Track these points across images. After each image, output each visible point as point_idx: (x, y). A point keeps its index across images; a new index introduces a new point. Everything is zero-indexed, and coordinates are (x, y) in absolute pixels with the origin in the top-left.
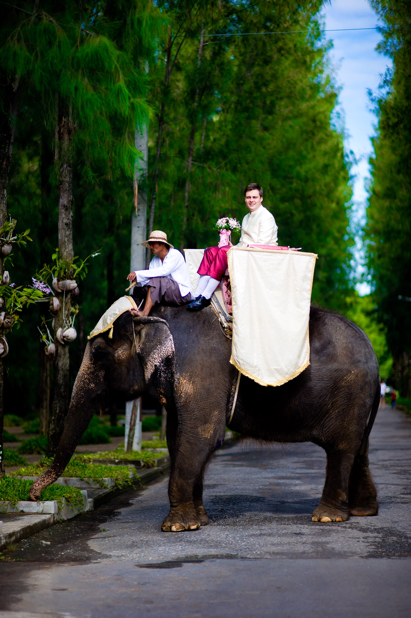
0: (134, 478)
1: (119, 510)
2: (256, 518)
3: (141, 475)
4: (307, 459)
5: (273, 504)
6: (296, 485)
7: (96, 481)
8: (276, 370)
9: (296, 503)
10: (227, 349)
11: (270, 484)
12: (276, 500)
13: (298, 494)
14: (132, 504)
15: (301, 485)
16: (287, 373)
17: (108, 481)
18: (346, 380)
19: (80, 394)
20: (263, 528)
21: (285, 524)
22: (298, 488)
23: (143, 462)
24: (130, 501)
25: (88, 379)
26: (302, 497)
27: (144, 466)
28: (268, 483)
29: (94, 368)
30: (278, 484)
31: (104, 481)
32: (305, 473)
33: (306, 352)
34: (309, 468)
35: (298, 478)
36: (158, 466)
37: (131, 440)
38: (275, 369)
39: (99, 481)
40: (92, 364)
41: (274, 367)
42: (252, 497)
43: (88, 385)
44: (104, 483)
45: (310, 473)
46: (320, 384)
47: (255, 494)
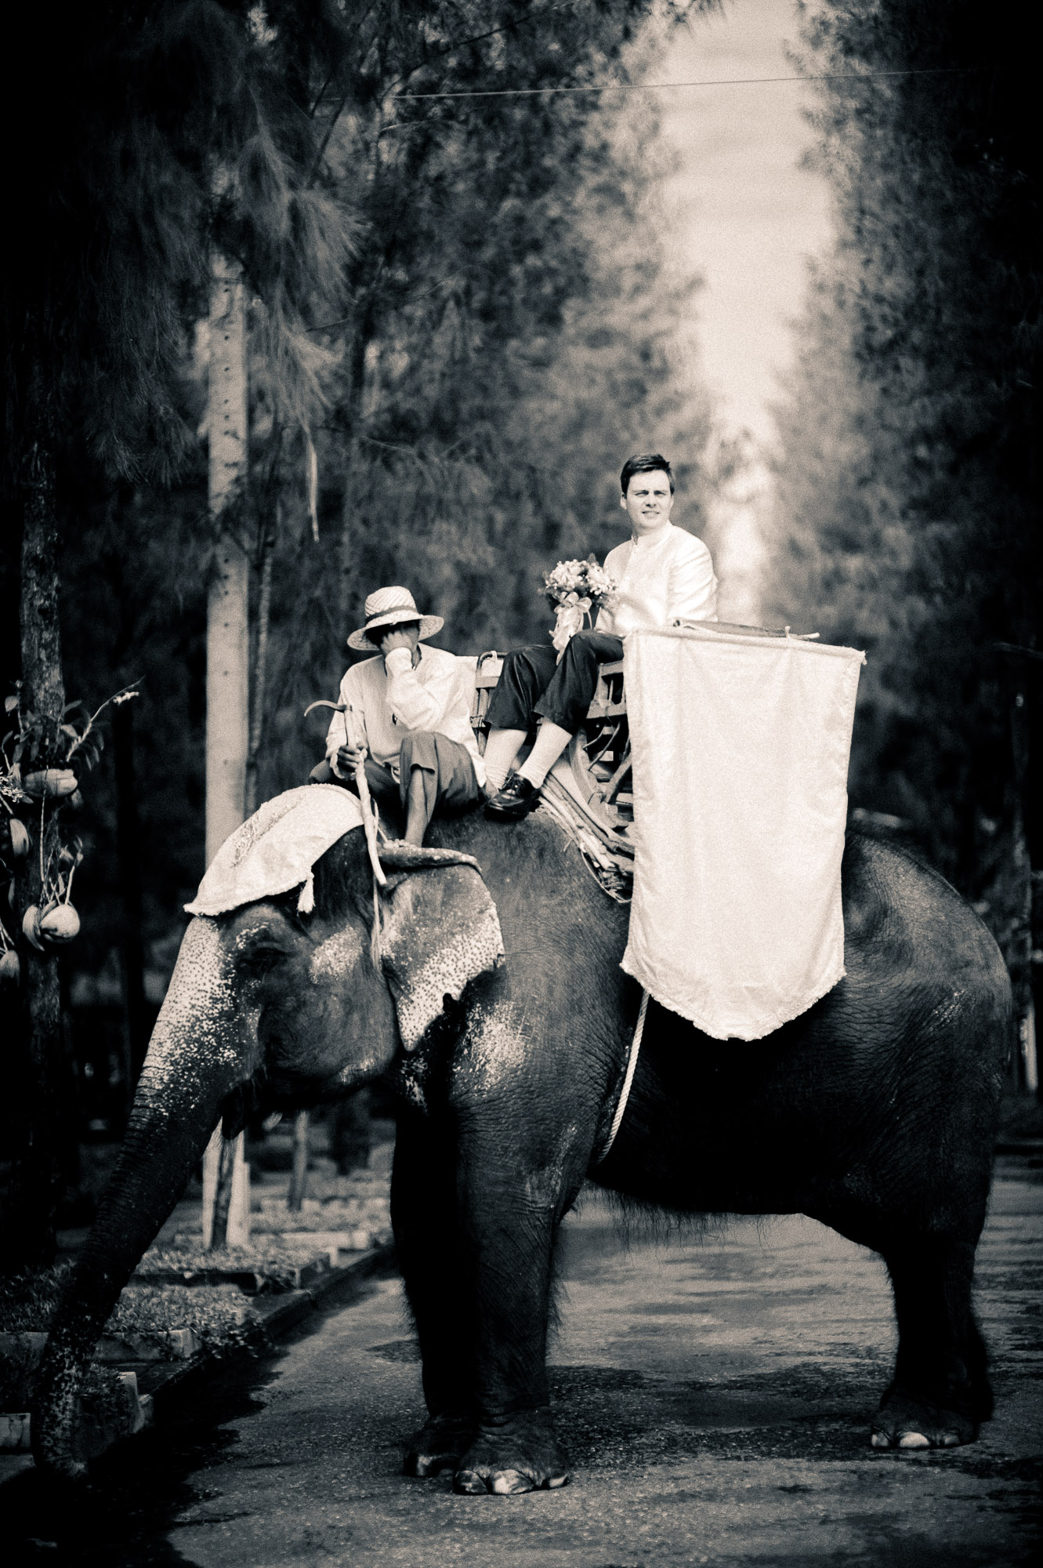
0: (249, 1322)
1: (229, 1426)
2: (644, 1440)
3: (265, 1316)
4: (700, 1250)
5: (673, 1394)
6: (707, 1330)
7: (151, 1340)
8: (751, 990)
9: (731, 1386)
10: (613, 931)
11: (634, 1330)
12: (673, 1379)
13: (724, 1358)
14: (260, 1406)
15: (721, 1329)
16: (781, 1002)
17: (183, 1340)
18: (938, 1019)
19: (187, 1081)
20: (681, 1473)
21: (738, 1458)
22: (714, 1340)
23: (262, 1274)
24: (253, 1396)
25: (214, 1035)
26: (742, 1366)
27: (265, 1286)
28: (625, 1328)
29: (234, 999)
30: (655, 1330)
31: (174, 1340)
32: (715, 1294)
33: (834, 940)
34: (717, 1278)
35: (704, 1310)
36: (302, 1287)
37: (222, 1214)
38: (747, 988)
39: (160, 1338)
40: (227, 986)
41: (744, 984)
42: (600, 1371)
43: (215, 1052)
44: (174, 1344)
45: (728, 1292)
46: (871, 1035)
47: (604, 1362)
